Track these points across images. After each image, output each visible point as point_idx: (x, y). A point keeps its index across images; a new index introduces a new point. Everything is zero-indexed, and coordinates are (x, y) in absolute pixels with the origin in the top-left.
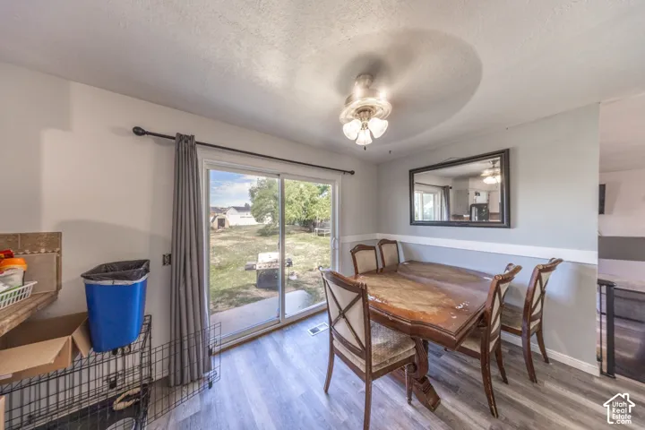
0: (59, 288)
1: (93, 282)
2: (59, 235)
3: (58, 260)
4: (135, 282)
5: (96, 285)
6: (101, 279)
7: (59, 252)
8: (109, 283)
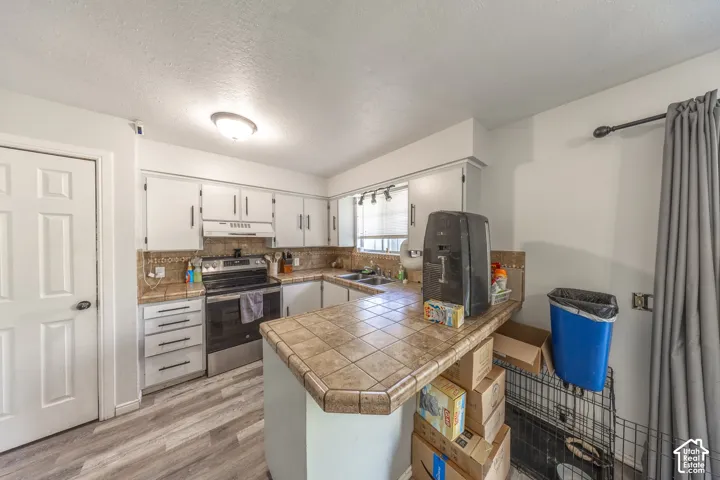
0: (523, 300)
1: (558, 305)
2: (523, 254)
3: (523, 275)
4: (604, 320)
5: (561, 309)
6: (566, 305)
7: (524, 269)
8: (574, 311)
